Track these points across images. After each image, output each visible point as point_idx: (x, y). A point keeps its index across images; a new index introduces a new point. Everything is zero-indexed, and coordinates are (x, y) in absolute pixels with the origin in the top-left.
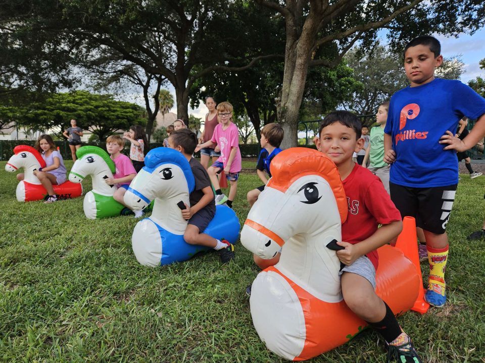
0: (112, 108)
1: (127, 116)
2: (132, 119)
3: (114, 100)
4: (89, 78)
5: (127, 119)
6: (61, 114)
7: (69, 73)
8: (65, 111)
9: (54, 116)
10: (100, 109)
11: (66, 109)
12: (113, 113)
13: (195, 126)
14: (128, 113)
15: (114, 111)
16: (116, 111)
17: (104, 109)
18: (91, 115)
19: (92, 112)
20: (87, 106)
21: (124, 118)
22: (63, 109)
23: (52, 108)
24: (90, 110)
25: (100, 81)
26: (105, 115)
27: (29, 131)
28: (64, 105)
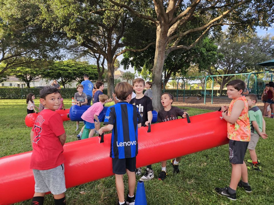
0: (87, 69)
1: (94, 73)
2: (97, 74)
3: (89, 64)
4: (70, 54)
5: (94, 74)
6: (60, 72)
7: (59, 52)
8: (63, 71)
9: (57, 73)
10: (80, 69)
11: (63, 69)
12: (87, 72)
13: (131, 78)
14: (95, 71)
15: (88, 70)
16: (89, 70)
17: (82, 69)
18: (75, 73)
19: (76, 71)
20: (74, 68)
21: (92, 74)
22: (62, 70)
23: (56, 69)
24: (75, 70)
25: (76, 56)
26: (83, 73)
27: (47, 80)
28: (62, 67)
